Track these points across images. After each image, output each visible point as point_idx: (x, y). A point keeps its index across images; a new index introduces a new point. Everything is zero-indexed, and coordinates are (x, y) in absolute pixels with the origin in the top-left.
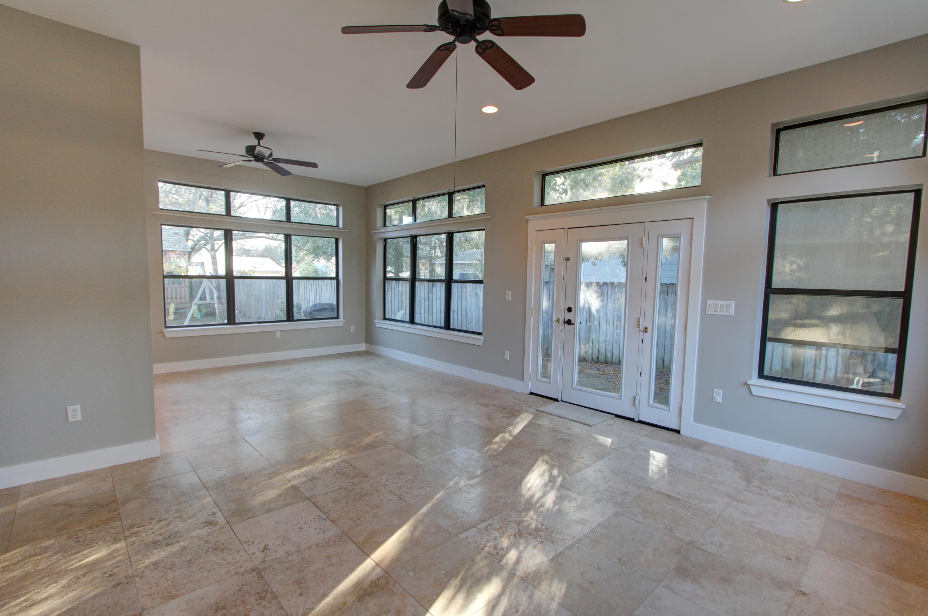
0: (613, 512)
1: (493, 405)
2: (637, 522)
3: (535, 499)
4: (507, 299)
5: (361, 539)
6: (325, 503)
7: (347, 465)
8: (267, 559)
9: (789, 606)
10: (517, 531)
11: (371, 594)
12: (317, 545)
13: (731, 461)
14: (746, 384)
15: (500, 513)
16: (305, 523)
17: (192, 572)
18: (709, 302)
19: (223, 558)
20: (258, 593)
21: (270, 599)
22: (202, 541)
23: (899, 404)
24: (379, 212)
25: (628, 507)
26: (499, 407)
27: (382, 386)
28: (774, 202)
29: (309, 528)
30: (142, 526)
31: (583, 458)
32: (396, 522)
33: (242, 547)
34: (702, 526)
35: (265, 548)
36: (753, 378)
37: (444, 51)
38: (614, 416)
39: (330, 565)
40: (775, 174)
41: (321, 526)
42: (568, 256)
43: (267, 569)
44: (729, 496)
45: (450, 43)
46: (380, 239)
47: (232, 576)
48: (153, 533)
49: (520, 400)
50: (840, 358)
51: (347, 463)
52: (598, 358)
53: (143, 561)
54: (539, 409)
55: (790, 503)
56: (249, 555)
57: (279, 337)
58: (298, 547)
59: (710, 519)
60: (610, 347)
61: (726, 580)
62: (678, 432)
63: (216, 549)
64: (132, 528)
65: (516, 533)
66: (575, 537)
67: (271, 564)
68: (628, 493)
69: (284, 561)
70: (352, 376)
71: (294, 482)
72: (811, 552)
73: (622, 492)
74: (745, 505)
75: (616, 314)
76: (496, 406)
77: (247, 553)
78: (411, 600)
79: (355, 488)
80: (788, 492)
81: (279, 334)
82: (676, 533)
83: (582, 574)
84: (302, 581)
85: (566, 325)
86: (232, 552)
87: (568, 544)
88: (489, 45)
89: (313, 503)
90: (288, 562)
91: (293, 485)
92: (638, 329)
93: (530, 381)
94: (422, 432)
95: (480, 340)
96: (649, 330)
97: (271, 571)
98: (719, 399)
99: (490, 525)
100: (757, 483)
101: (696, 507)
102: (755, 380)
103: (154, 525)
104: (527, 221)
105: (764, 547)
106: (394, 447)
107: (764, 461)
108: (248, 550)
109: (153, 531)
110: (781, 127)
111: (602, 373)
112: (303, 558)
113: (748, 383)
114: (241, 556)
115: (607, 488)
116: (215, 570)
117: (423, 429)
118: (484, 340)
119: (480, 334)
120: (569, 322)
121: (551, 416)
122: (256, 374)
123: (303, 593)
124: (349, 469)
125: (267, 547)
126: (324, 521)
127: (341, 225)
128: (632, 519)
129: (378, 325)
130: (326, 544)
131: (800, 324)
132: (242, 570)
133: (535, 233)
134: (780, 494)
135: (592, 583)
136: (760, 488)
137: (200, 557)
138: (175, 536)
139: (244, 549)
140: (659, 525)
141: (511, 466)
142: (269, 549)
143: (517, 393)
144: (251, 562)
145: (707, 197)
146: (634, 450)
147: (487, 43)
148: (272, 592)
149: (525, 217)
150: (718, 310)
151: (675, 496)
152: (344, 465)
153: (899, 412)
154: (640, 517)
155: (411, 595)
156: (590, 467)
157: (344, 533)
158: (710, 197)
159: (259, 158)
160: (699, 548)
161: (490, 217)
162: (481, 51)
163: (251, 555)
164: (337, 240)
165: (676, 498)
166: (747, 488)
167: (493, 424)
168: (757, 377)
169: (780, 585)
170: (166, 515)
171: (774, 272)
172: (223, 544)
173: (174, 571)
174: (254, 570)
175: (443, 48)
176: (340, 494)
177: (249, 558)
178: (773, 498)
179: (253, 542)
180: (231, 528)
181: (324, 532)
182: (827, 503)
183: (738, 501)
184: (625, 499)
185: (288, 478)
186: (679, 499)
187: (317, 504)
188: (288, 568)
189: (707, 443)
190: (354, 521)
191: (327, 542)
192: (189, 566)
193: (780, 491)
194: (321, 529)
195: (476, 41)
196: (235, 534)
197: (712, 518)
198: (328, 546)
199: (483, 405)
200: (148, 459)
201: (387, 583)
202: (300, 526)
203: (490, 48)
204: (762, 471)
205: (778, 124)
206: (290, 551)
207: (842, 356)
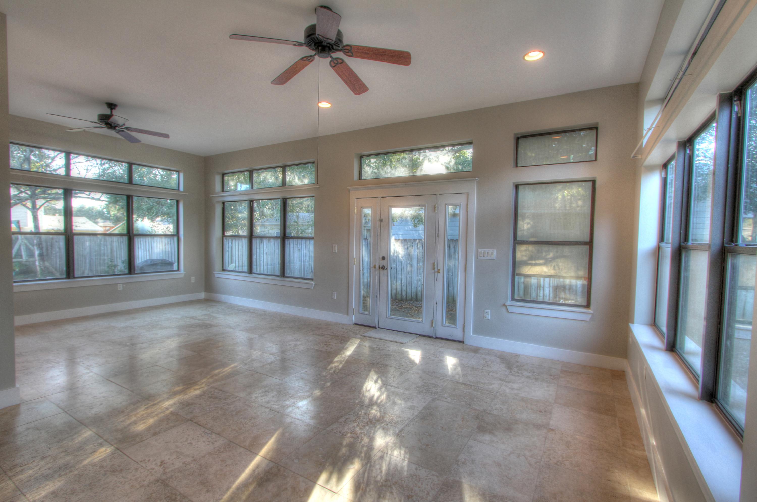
0: (431, 399)
1: (327, 335)
2: (448, 403)
3: (375, 398)
4: (334, 251)
5: (247, 443)
6: (207, 422)
7: (216, 391)
8: (167, 471)
9: (546, 438)
10: (368, 420)
11: (268, 480)
12: (210, 454)
13: (498, 357)
14: (504, 305)
15: (353, 410)
16: (193, 439)
17: (96, 493)
18: (480, 251)
19: (123, 477)
20: (168, 497)
21: (181, 500)
22: (97, 467)
23: (590, 311)
24: (218, 179)
25: (440, 394)
26: (332, 336)
27: (229, 327)
28: (517, 184)
29: (198, 442)
30: (25, 465)
31: (403, 366)
32: (272, 427)
33: (139, 466)
34: (488, 400)
35: (162, 463)
36: (508, 301)
37: (305, 61)
38: (418, 336)
39: (226, 466)
40: (516, 166)
41: (208, 439)
42: (381, 218)
43: (170, 478)
44: (500, 379)
45: (311, 56)
46: (218, 202)
47: (138, 489)
48: (40, 469)
49: (347, 330)
50: (551, 288)
51: (216, 389)
52: (396, 296)
53: (39, 493)
54: (363, 335)
55: (536, 379)
56: (148, 470)
57: (121, 289)
58: (193, 457)
59: (492, 395)
60: (404, 288)
61: (508, 429)
62: (462, 342)
63: (113, 471)
64: (14, 468)
65: (368, 421)
66: (409, 418)
67: (173, 474)
68: (438, 385)
69: (184, 470)
70: (199, 320)
71: (171, 409)
72: (552, 406)
73: (434, 385)
74: (511, 384)
75: (408, 262)
76: (329, 335)
77: (146, 469)
78: (301, 479)
79: (230, 407)
80: (534, 373)
81: (121, 286)
82: (474, 406)
83: (419, 440)
84: (205, 481)
85: (381, 270)
86: (131, 471)
87: (406, 423)
88: (340, 61)
89: (196, 423)
90: (187, 470)
91: (171, 411)
92: (433, 271)
93: (354, 314)
94: (274, 359)
95: (312, 284)
96: (441, 271)
97: (174, 479)
98: (488, 317)
99: (347, 418)
100: (516, 370)
101: (482, 389)
102: (509, 302)
103: (38, 462)
104: (349, 191)
105: (527, 407)
106: (254, 372)
107: (517, 356)
108: (146, 467)
109: (39, 467)
110: (519, 136)
111: (400, 307)
112: (200, 465)
113: (506, 304)
114: (141, 473)
115: (424, 384)
116: (118, 487)
117: (275, 357)
118: (315, 284)
119: (312, 280)
120: (383, 268)
121: (373, 339)
122: (101, 324)
123: (209, 490)
124: (220, 393)
125: (163, 462)
126: (209, 435)
127: (182, 188)
128: (444, 401)
129: (217, 276)
130: (218, 452)
131: (534, 264)
132: (146, 483)
133: (355, 200)
134: (530, 374)
135: (427, 445)
136: (518, 372)
137: (100, 480)
138: (66, 468)
139: (142, 466)
140: (462, 403)
141: (352, 377)
142: (167, 463)
143: (343, 324)
144: (152, 475)
145: (477, 179)
146: (436, 357)
147: (339, 60)
148: (180, 494)
149: (348, 187)
150: (486, 256)
151: (468, 383)
152: (214, 391)
153: (590, 316)
154: (449, 400)
155: (300, 475)
156: (409, 371)
157: (231, 441)
158: (478, 179)
159: (111, 126)
160: (489, 414)
161: (319, 187)
162: (333, 65)
163: (151, 471)
164: (178, 202)
165: (469, 385)
166: (511, 373)
167: (331, 348)
168: (510, 300)
169: (539, 427)
170: (48, 452)
171: (518, 230)
172: (120, 466)
173: (76, 495)
174: (157, 481)
175: (305, 59)
176: (217, 413)
177: (149, 473)
178: (526, 377)
179: (149, 461)
180: (122, 452)
181: (213, 443)
182: (556, 377)
183: (506, 382)
184: (437, 389)
185: (165, 407)
186: (471, 385)
187: (199, 423)
188: (189, 475)
189: (482, 348)
190: (237, 431)
191: (218, 450)
192: (91, 489)
193: (529, 373)
194: (210, 441)
195: (331, 57)
196: (128, 457)
197: (493, 394)
198: (220, 452)
199: (319, 335)
200: (7, 407)
201: (279, 470)
202: (189, 442)
203: (340, 63)
204: (518, 362)
205: (517, 134)
206: (186, 461)
207: (552, 287)
